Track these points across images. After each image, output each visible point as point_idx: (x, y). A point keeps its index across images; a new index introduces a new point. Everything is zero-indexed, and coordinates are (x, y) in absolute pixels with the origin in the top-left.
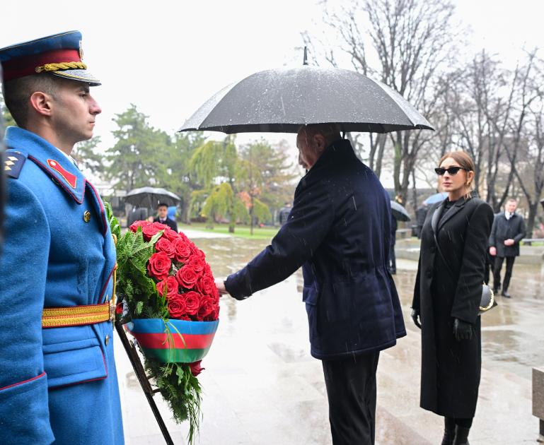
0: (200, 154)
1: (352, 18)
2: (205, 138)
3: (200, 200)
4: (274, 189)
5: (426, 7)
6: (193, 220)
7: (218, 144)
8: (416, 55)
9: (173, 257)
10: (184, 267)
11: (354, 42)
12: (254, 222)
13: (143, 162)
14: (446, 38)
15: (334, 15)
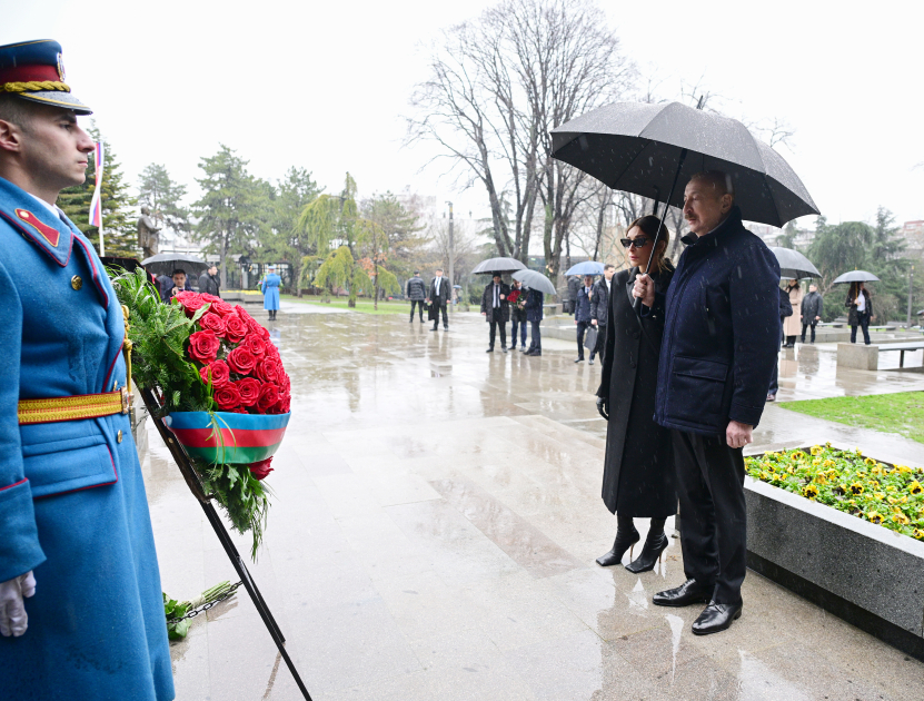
0: (311, 211)
1: (496, 49)
2: (319, 192)
3: (312, 267)
4: (404, 256)
5: (583, 40)
6: (304, 292)
7: (334, 199)
8: (572, 98)
9: (223, 336)
10: (238, 348)
11: (498, 79)
12: (380, 294)
13: (240, 220)
14: (607, 79)
15: (475, 45)
